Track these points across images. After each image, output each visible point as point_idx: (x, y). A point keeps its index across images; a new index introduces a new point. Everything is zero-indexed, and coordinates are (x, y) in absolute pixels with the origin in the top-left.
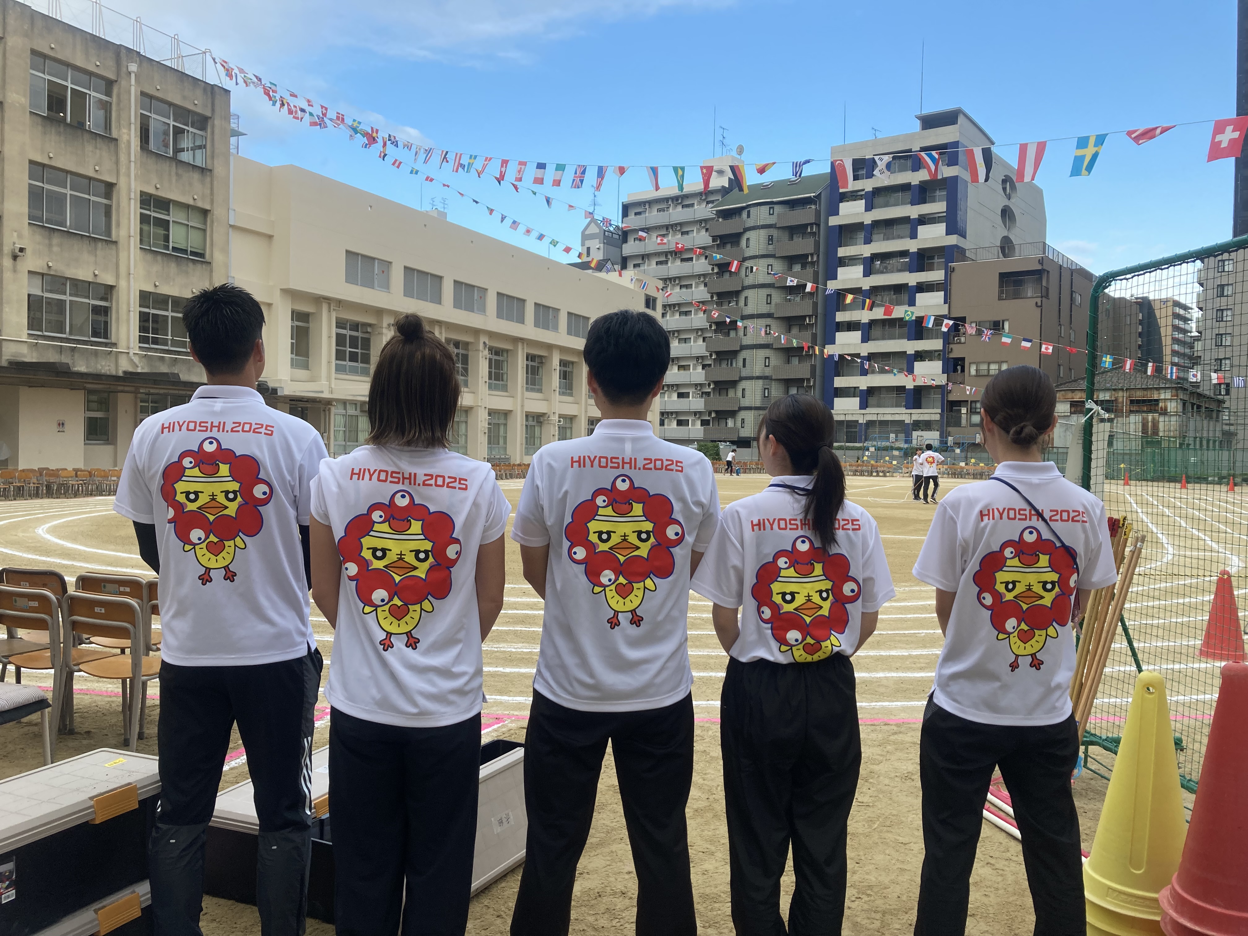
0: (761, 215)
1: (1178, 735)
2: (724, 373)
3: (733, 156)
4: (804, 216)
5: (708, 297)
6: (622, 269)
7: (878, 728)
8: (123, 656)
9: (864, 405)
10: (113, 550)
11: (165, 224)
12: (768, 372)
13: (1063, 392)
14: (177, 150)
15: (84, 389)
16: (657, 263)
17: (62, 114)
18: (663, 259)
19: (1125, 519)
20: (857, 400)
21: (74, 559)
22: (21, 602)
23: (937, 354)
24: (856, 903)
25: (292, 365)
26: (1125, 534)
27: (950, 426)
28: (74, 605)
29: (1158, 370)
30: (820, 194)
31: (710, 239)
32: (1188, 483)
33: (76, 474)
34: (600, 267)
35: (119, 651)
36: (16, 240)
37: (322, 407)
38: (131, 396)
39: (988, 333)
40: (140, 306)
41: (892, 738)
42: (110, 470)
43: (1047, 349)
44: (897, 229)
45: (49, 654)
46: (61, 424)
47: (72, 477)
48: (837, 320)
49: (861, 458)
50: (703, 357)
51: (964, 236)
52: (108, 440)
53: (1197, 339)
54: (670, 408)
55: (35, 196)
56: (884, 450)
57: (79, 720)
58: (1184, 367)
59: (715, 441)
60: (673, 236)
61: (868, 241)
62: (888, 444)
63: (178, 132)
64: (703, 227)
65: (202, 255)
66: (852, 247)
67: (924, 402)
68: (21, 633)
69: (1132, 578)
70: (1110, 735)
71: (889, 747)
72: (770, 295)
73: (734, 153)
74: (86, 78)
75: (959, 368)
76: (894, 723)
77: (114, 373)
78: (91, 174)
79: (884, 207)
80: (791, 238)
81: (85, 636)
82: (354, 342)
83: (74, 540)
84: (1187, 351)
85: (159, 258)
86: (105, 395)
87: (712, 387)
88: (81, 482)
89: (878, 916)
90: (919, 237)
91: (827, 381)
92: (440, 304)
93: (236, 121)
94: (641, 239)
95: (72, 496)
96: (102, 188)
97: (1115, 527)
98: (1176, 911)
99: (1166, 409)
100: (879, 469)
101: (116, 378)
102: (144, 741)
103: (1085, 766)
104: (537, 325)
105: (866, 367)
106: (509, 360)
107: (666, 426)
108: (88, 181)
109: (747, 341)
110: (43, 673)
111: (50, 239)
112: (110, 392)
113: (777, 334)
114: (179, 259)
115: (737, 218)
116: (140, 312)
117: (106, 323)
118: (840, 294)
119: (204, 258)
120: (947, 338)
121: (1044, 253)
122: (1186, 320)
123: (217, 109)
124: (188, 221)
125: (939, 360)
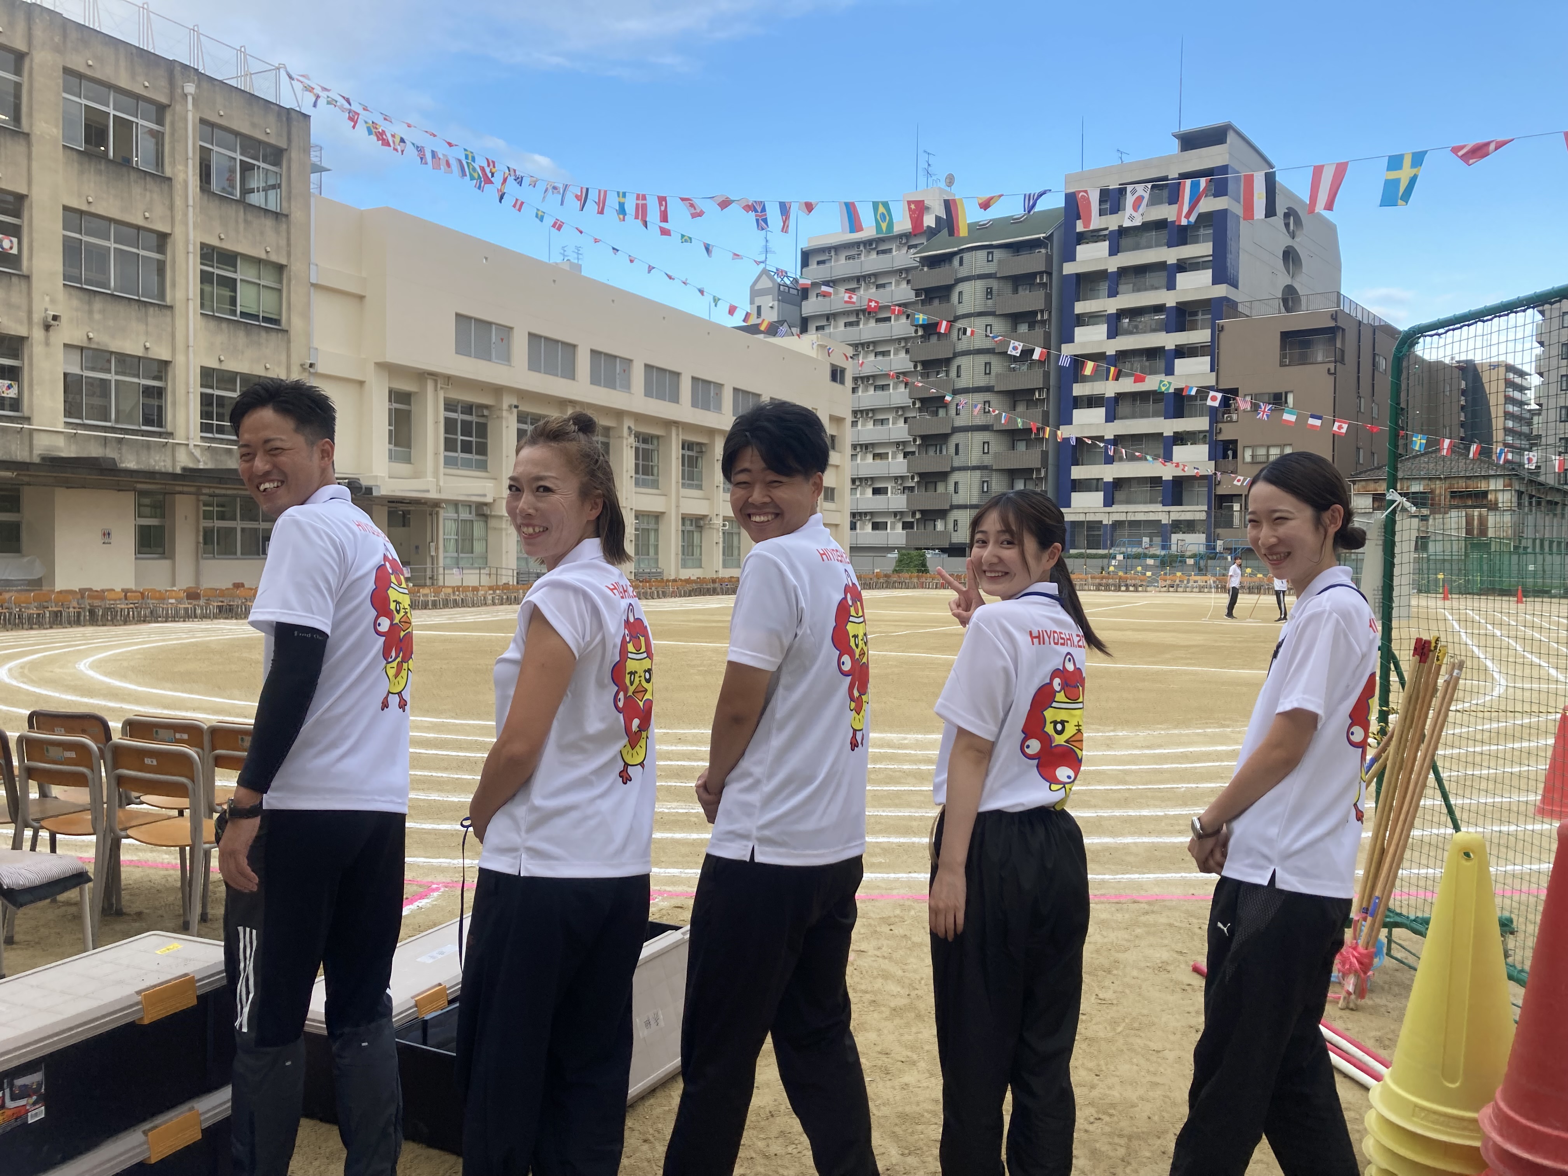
0: (977, 262)
1: (1506, 914)
2: (931, 462)
3: (940, 188)
4: (1032, 262)
5: (910, 366)
6: (802, 332)
7: (1125, 906)
8: (181, 818)
9: (1109, 502)
10: (171, 690)
11: (231, 284)
12: (987, 460)
13: (1363, 483)
14: (246, 191)
15: (135, 490)
16: (846, 325)
17: (102, 148)
18: (853, 319)
19: (1437, 640)
20: (1101, 495)
21: (123, 700)
22: (54, 752)
23: (1201, 436)
24: (1095, 1125)
25: (390, 458)
26: (1438, 660)
27: (1220, 527)
28: (119, 755)
29: (1486, 452)
30: (1052, 234)
31: (913, 293)
32: (1525, 597)
33: (126, 595)
34: (773, 330)
35: (176, 813)
36: (48, 306)
37: (428, 509)
38: (193, 497)
39: (1266, 408)
40: (202, 386)
41: (1143, 919)
42: (167, 591)
43: (1341, 427)
44: (1151, 278)
45: (90, 817)
46: (107, 534)
47: (120, 599)
48: (1074, 394)
49: (1106, 569)
50: (904, 443)
51: (1236, 286)
52: (164, 553)
53: (1538, 413)
54: (863, 507)
55: (71, 250)
56: (1135, 558)
57: (128, 897)
58: (1520, 449)
59: (921, 549)
60: (866, 290)
61: (1113, 293)
62: (1140, 550)
63: (246, 168)
64: (904, 278)
65: (277, 322)
66: (1093, 301)
67: (1185, 498)
68: (56, 791)
69: (1446, 715)
70: (1420, 915)
71: (1139, 931)
72: (990, 363)
73: (942, 185)
74: (132, 101)
75: (1230, 453)
76: (1146, 900)
77: (170, 470)
78: (140, 222)
79: (1134, 249)
80: (1015, 291)
81: (134, 794)
82: (467, 429)
83: (123, 677)
84: (1525, 429)
85: (224, 325)
86: (161, 497)
87: (916, 480)
88: (132, 606)
89: (1122, 1141)
90: (1177, 288)
91: (1062, 471)
92: (574, 379)
93: (318, 153)
94: (825, 295)
95: (121, 623)
96: (153, 240)
97: (1425, 650)
98: (1502, 1135)
99: (1496, 503)
100: (1129, 582)
101: (174, 476)
102: (209, 924)
103: (1389, 954)
104: (694, 404)
105: (1111, 453)
106: (661, 448)
107: (858, 531)
108: (136, 231)
109: (959, 422)
110: (83, 841)
111: (90, 303)
112: (166, 493)
113: (997, 412)
114: (249, 327)
115: (947, 266)
116: (202, 394)
117: (160, 408)
118: (1078, 361)
119: (279, 325)
120: (1215, 415)
121: (1338, 305)
122: (1522, 389)
123: (295, 138)
124: (260, 279)
125: (1205, 443)
